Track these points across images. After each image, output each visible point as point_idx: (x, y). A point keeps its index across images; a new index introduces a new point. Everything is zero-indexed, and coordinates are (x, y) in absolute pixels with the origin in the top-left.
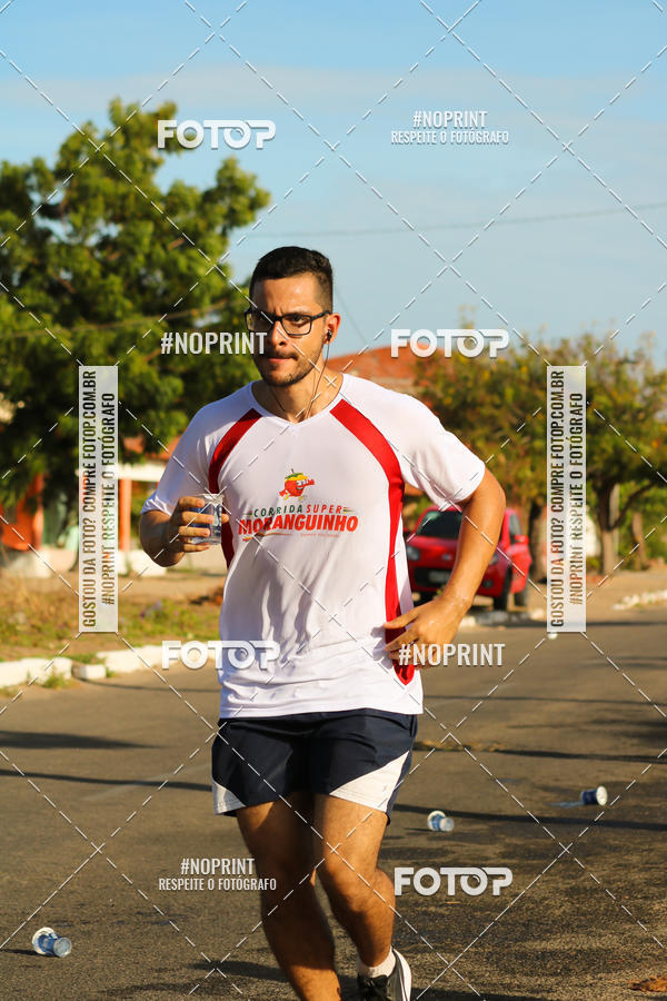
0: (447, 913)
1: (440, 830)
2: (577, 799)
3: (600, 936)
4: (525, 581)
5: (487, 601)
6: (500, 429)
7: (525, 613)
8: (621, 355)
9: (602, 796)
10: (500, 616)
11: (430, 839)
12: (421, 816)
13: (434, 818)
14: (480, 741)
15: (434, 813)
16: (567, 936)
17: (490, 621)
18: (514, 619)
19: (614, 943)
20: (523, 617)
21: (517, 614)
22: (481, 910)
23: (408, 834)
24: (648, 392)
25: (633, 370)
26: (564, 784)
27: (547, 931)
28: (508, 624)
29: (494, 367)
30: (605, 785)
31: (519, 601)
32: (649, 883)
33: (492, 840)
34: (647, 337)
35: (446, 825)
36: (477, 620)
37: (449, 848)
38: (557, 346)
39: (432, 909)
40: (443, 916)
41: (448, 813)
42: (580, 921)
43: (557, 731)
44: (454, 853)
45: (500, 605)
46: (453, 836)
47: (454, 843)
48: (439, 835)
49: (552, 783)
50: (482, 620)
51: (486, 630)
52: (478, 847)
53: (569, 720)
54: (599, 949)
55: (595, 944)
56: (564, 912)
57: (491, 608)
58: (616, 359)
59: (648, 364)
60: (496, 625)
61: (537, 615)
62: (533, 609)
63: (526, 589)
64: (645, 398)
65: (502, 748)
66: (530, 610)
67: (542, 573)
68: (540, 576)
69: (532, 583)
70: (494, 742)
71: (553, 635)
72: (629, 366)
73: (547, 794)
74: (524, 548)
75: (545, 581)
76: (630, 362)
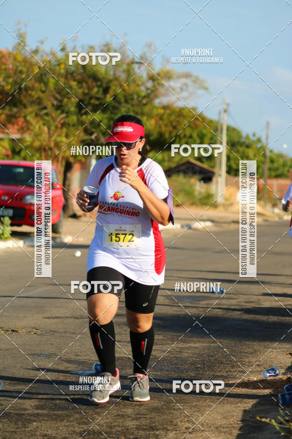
6: (45, 108)
14: (25, 328)
20: (58, 241)
24: (150, 84)
25: (139, 68)
26: (82, 358)
32: (138, 428)
34: (149, 45)
36: (24, 243)
43: (78, 321)
49: (73, 358)
59: (150, 65)
61: (68, 239)
62: (66, 235)
63: (59, 221)
64: (147, 89)
65: (39, 332)
66: (63, 236)
67: (73, 210)
68: (71, 213)
69: (64, 217)
70: (33, 328)
71: (78, 254)
72: (136, 66)
73: (70, 365)
74: (59, 192)
75: (74, 216)
76: (137, 63)
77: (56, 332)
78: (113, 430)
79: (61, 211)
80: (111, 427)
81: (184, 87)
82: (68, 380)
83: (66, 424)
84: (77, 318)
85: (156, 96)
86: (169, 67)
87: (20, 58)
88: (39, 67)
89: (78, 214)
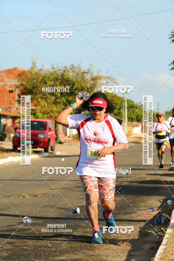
0: (30, 249)
1: (27, 223)
2: (70, 212)
3: (78, 254)
4: (54, 143)
5: (43, 150)
6: (45, 95)
7: (54, 153)
8: (83, 71)
9: (78, 210)
10: (46, 154)
11: (24, 225)
12: (22, 218)
13: (25, 219)
14: (40, 194)
15: (25, 217)
16: (68, 255)
17: (43, 156)
18: (51, 155)
19: (82, 256)
20: (54, 154)
21: (52, 153)
22: (41, 247)
23: (17, 224)
24: (92, 82)
25: (87, 75)
26: (67, 207)
27: (61, 253)
28: (49, 157)
29: (43, 75)
30: (79, 207)
31: (52, 149)
33: (44, 225)
34: (91, 65)
36: (39, 156)
38: (63, 69)
39: (25, 248)
40: (28, 250)
41: (29, 217)
42: (72, 250)
43: (64, 190)
44: (32, 230)
45: (46, 151)
46: (32, 224)
47: (32, 226)
49: (63, 207)
50: (40, 156)
51: (42, 158)
52: (39, 227)
53: (68, 187)
54: (77, 259)
55: (76, 257)
56: (67, 248)
57: (44, 152)
58: (81, 72)
59: (92, 73)
60: (45, 157)
61: (58, 153)
62: (57, 152)
63: (54, 145)
64: (91, 84)
65: (47, 196)
66: (56, 152)
67: (60, 140)
68: (59, 141)
69: (56, 144)
70: (44, 194)
71: (63, 159)
72: (85, 74)
73: (61, 210)
74: (53, 132)
75: (61, 143)
76: (86, 73)
77: (55, 195)
79: (55, 141)
81: (107, 83)
82: (61, 217)
84: (64, 189)
85: (95, 88)
86: (100, 74)
87: (33, 73)
88: (42, 77)
89: (62, 141)
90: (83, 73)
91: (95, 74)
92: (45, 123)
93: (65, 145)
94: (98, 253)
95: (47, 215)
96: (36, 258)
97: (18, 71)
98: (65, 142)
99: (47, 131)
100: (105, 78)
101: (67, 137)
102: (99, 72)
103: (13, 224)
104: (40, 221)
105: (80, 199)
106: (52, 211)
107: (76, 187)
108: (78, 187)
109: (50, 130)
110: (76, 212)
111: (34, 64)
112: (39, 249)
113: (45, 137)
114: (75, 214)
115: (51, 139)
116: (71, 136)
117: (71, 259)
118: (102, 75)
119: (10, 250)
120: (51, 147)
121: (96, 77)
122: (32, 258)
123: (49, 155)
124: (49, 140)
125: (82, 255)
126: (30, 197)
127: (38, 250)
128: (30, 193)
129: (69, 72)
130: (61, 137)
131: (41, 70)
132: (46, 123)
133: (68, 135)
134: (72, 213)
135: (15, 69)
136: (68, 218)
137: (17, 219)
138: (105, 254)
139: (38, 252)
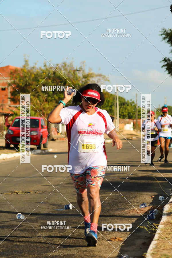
0: (23, 245)
1: (20, 219)
2: (63, 208)
3: (71, 250)
4: (46, 140)
5: (35, 147)
6: (38, 92)
7: (47, 150)
8: (75, 68)
9: (71, 206)
10: (39, 151)
11: (17, 222)
12: (15, 215)
13: (18, 215)
14: (33, 191)
16: (60, 251)
17: (36, 153)
18: (43, 152)
19: (75, 252)
20: (46, 151)
21: (44, 150)
23: (11, 220)
24: (84, 80)
25: (79, 73)
26: (59, 203)
28: (41, 154)
29: (35, 73)
30: (72, 203)
31: (45, 146)
33: (37, 221)
34: (83, 63)
35: (22, 217)
36: (31, 153)
37: (23, 224)
38: (55, 66)
39: (18, 244)
40: (21, 246)
41: (23, 214)
44: (25, 226)
45: (39, 148)
47: (25, 223)
48: (20, 220)
49: (55, 203)
50: (33, 153)
51: (35, 155)
52: (32, 224)
53: (61, 183)
54: (70, 254)
55: (69, 253)
57: (36, 149)
58: (74, 69)
59: (83, 71)
60: (38, 154)
61: (50, 150)
62: (49, 148)
63: (47, 142)
64: (82, 82)
65: (40, 192)
66: (48, 149)
67: (52, 137)
68: (51, 138)
69: (48, 141)
70: (37, 191)
71: (55, 156)
72: (77, 72)
73: (54, 207)
74: (46, 130)
75: (53, 140)
76: (78, 70)
77: (47, 192)
78: (74, 235)
79: (47, 138)
80: (74, 234)
81: (99, 80)
82: (53, 213)
83: (54, 233)
86: (92, 72)
87: (26, 71)
88: (34, 74)
89: (55, 138)
90: (74, 71)
91: (87, 72)
92: (37, 120)
93: (58, 142)
94: (90, 249)
95: (40, 211)
96: (29, 254)
97: (10, 69)
98: (58, 139)
99: (39, 128)
100: (97, 76)
101: (59, 134)
102: (91, 69)
103: (6, 221)
104: (33, 217)
105: (73, 195)
106: (45, 207)
107: (69, 184)
108: (70, 183)
109: (42, 127)
110: (69, 208)
111: (26, 62)
112: (33, 245)
113: (37, 135)
114: (68, 210)
115: (43, 137)
116: (63, 133)
117: (64, 254)
118: (93, 73)
119: (4, 246)
120: (44, 145)
121: (88, 75)
122: (26, 253)
123: (42, 152)
124: (42, 137)
125: (75, 250)
126: (23, 193)
127: (31, 246)
128: (23, 190)
129: (61, 70)
130: (54, 135)
131: (33, 68)
132: (39, 120)
133: (60, 132)
134: (65, 209)
135: (8, 67)
136: (61, 214)
137: (10, 216)
138: (97, 250)
139: (31, 248)
